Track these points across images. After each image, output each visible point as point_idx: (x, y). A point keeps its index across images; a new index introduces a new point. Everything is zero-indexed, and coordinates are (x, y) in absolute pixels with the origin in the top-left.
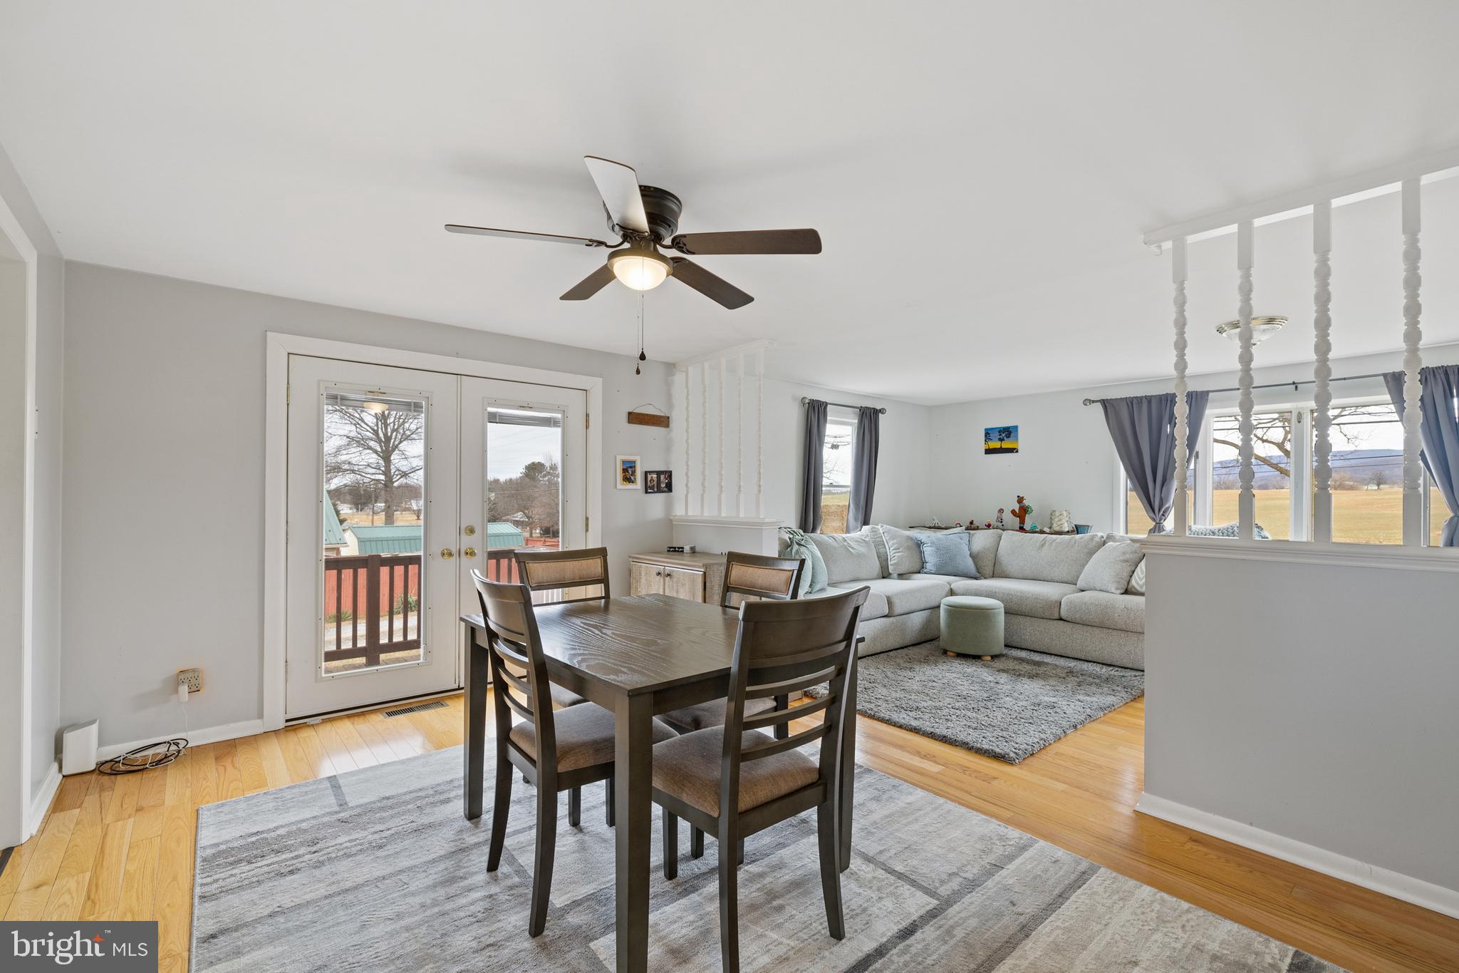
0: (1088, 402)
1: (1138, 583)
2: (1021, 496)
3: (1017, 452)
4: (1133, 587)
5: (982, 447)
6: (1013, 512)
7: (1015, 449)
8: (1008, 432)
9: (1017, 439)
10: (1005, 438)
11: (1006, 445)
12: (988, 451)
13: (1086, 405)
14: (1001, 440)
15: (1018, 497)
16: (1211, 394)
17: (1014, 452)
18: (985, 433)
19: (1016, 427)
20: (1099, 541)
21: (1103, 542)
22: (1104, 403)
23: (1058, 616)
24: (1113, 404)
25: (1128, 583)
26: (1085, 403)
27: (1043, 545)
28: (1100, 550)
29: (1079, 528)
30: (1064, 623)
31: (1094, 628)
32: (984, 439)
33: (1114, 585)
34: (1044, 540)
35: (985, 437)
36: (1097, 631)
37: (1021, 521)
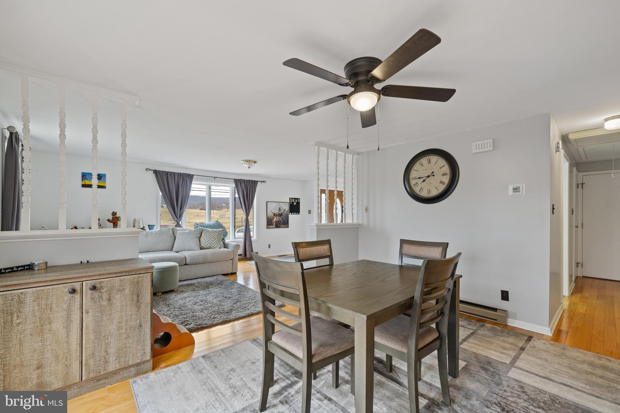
1: (204, 245)
2: (115, 212)
3: (105, 188)
4: (202, 246)
5: (80, 183)
6: (109, 220)
7: (104, 186)
8: (99, 177)
9: (105, 182)
12: (84, 186)
13: (147, 171)
15: (113, 212)
16: (194, 176)
17: (103, 188)
18: (82, 175)
19: (105, 175)
20: (171, 231)
21: (173, 231)
22: (156, 171)
23: (185, 263)
24: (160, 173)
25: (200, 245)
26: (147, 170)
27: (147, 235)
28: (177, 235)
29: (150, 226)
30: (187, 266)
31: (199, 265)
32: (82, 178)
33: (197, 247)
34: (147, 233)
35: (82, 177)
36: (200, 265)
37: (114, 223)
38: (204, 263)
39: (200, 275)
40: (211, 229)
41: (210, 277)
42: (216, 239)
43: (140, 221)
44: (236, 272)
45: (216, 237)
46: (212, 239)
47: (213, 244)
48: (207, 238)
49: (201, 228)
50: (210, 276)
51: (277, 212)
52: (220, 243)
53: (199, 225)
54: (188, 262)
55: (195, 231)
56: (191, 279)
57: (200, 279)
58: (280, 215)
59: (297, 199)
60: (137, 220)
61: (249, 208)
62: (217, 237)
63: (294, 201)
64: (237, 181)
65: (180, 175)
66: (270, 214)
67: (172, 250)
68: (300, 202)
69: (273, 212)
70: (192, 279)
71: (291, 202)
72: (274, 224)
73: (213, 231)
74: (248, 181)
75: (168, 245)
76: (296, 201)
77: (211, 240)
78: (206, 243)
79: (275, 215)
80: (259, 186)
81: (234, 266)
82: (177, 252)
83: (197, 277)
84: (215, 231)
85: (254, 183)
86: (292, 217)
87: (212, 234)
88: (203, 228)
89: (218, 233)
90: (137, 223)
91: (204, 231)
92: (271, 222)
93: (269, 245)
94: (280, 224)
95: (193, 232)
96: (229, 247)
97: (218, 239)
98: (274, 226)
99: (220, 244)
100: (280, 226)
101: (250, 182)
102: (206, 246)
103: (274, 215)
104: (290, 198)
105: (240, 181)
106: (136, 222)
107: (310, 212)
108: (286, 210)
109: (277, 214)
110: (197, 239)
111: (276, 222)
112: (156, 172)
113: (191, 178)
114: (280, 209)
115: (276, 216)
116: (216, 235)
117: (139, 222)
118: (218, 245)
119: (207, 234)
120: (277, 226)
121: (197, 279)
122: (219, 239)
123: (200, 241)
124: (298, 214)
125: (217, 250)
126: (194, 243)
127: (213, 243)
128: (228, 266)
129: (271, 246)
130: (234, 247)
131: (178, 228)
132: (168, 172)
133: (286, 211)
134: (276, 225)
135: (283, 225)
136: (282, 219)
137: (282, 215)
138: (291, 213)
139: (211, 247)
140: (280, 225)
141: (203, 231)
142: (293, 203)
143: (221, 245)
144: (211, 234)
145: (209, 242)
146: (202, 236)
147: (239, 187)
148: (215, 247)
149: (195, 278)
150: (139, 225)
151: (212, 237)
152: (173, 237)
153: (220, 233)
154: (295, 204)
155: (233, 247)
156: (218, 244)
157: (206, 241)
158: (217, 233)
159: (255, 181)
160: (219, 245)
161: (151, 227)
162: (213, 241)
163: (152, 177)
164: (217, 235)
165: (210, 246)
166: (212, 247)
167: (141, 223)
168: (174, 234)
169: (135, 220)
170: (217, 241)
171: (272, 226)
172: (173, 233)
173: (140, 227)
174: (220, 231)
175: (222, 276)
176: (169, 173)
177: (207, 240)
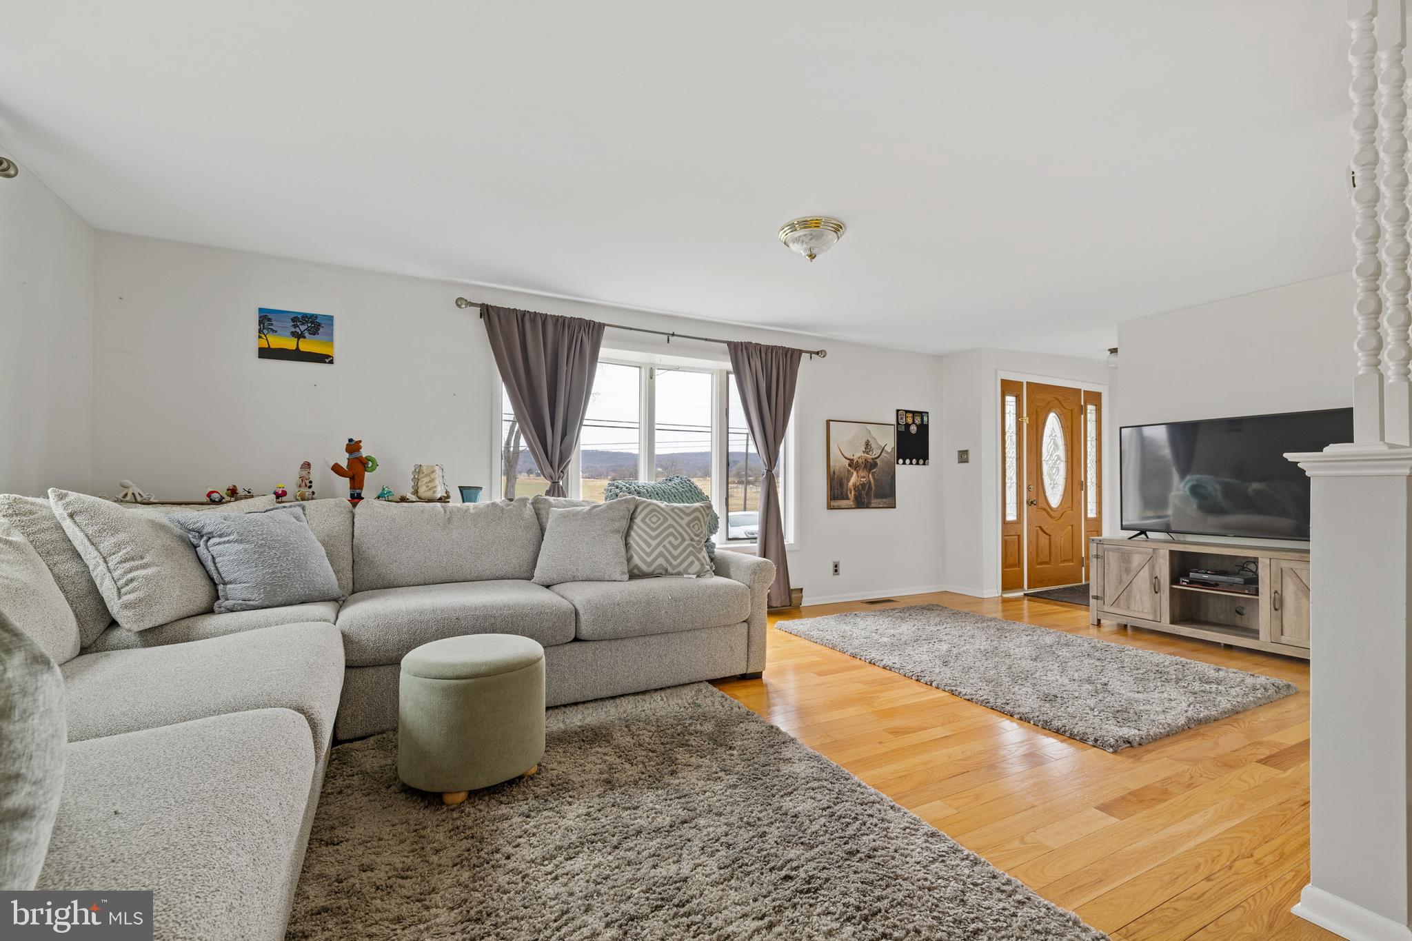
0: (460, 302)
1: (644, 561)
2: (356, 439)
3: (331, 362)
4: (636, 566)
5: (251, 340)
6: (337, 469)
7: (328, 356)
8: (313, 324)
9: (332, 341)
10: (307, 334)
11: (306, 346)
12: (266, 353)
13: (459, 306)
14: (299, 336)
15: (351, 440)
16: (606, 327)
17: (325, 362)
18: (260, 317)
19: (331, 318)
20: (529, 506)
21: (535, 508)
22: (487, 310)
23: (573, 636)
24: (499, 316)
25: (629, 559)
26: (459, 303)
27: (449, 520)
28: (550, 520)
29: (464, 492)
30: (583, 644)
31: (626, 642)
32: (258, 327)
33: (619, 570)
34: (448, 512)
35: (260, 325)
36: (630, 644)
37: (352, 479)
38: (645, 634)
39: (629, 684)
40: (666, 503)
41: (669, 691)
42: (684, 540)
43: (433, 472)
44: (761, 673)
45: (686, 531)
46: (671, 538)
47: (675, 558)
48: (654, 534)
49: (629, 497)
50: (669, 687)
51: (858, 454)
52: (700, 556)
53: (624, 488)
54: (586, 629)
55: (610, 507)
56: (596, 700)
57: (631, 698)
58: (870, 465)
59: (921, 414)
60: (424, 469)
61: (777, 439)
62: (689, 531)
63: (910, 421)
64: (738, 351)
65: (560, 322)
66: (839, 463)
67: (530, 578)
68: (927, 425)
69: (849, 457)
70: (602, 699)
71: (902, 422)
72: (852, 496)
73: (673, 509)
74: (773, 348)
75: (516, 557)
76: (918, 421)
77: (666, 543)
78: (649, 555)
79: (853, 464)
80: (805, 368)
81: (754, 643)
82: (548, 587)
83: (620, 692)
84: (679, 509)
85: (791, 357)
86: (906, 473)
87: (670, 521)
88: (637, 498)
89: (692, 516)
90: (426, 480)
91: (642, 510)
92: (842, 488)
93: (836, 566)
94: (868, 494)
95: (603, 511)
96: (732, 571)
97: (692, 540)
98: (850, 502)
99: (699, 560)
100: (870, 503)
101: (777, 353)
102: (649, 565)
103: (850, 465)
104: (898, 411)
105: (746, 346)
106: (421, 475)
107: (963, 456)
108: (888, 449)
109: (860, 461)
110: (618, 536)
111: (855, 486)
112: (487, 312)
113: (595, 334)
114: (867, 444)
115: (855, 470)
116: (683, 523)
117: (433, 476)
118: (692, 562)
119: (654, 519)
120: (861, 503)
121: (618, 701)
122: (696, 539)
123: (627, 544)
124: (924, 464)
125: (689, 582)
126: (607, 554)
127: (675, 553)
128: (731, 647)
129: (841, 569)
130: (754, 573)
131: (551, 499)
132: (524, 313)
133: (887, 452)
134: (856, 497)
135: (878, 500)
136: (874, 478)
137: (874, 465)
138: (901, 461)
139: (667, 570)
140: (870, 499)
141: (639, 510)
142: (907, 426)
143: (702, 564)
144: (666, 520)
145: (660, 549)
146: (635, 527)
147: (745, 370)
148: (681, 569)
149: (610, 694)
150: (431, 485)
151: (671, 530)
152: (535, 530)
153: (697, 518)
154: (913, 429)
155: (749, 572)
156: (692, 558)
157: (649, 545)
158: (690, 518)
159: (793, 351)
160: (697, 563)
161: (468, 493)
162: (675, 548)
163: (474, 329)
164: (688, 524)
165: (665, 564)
166: (670, 570)
167: (438, 481)
168: (538, 519)
169: (418, 470)
170: (691, 548)
171: (843, 503)
172: (537, 514)
173: (434, 492)
174: (697, 509)
175: (711, 687)
176: (527, 317)
177: (653, 543)
